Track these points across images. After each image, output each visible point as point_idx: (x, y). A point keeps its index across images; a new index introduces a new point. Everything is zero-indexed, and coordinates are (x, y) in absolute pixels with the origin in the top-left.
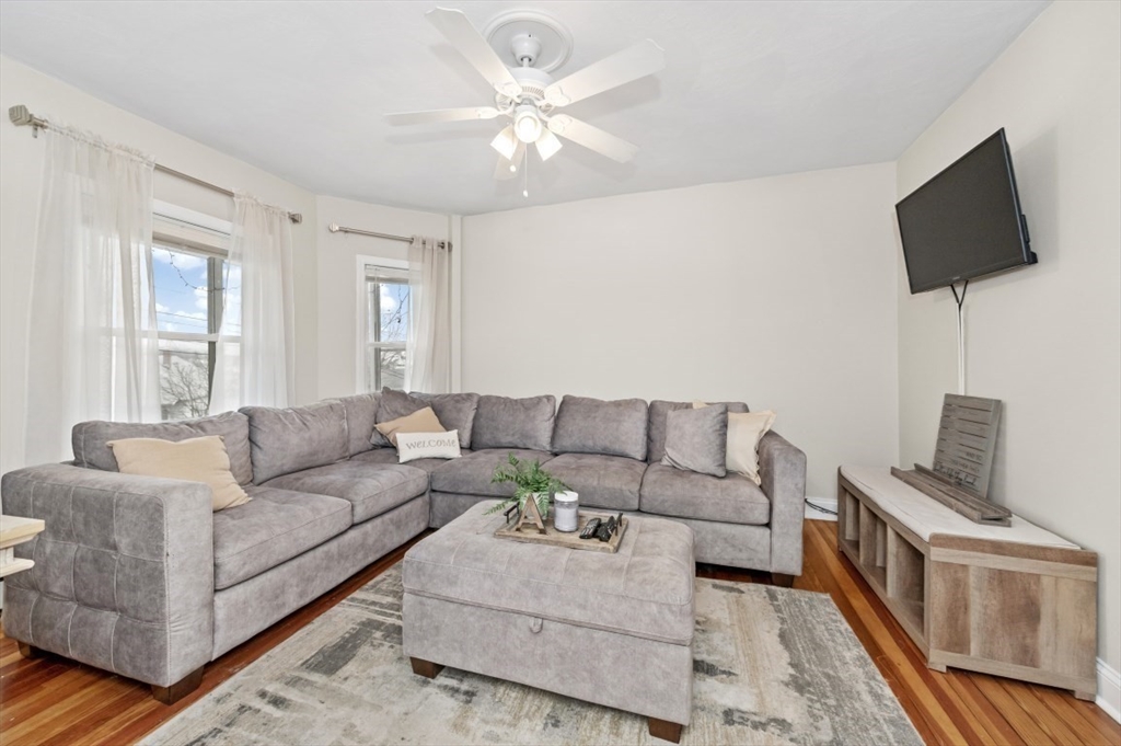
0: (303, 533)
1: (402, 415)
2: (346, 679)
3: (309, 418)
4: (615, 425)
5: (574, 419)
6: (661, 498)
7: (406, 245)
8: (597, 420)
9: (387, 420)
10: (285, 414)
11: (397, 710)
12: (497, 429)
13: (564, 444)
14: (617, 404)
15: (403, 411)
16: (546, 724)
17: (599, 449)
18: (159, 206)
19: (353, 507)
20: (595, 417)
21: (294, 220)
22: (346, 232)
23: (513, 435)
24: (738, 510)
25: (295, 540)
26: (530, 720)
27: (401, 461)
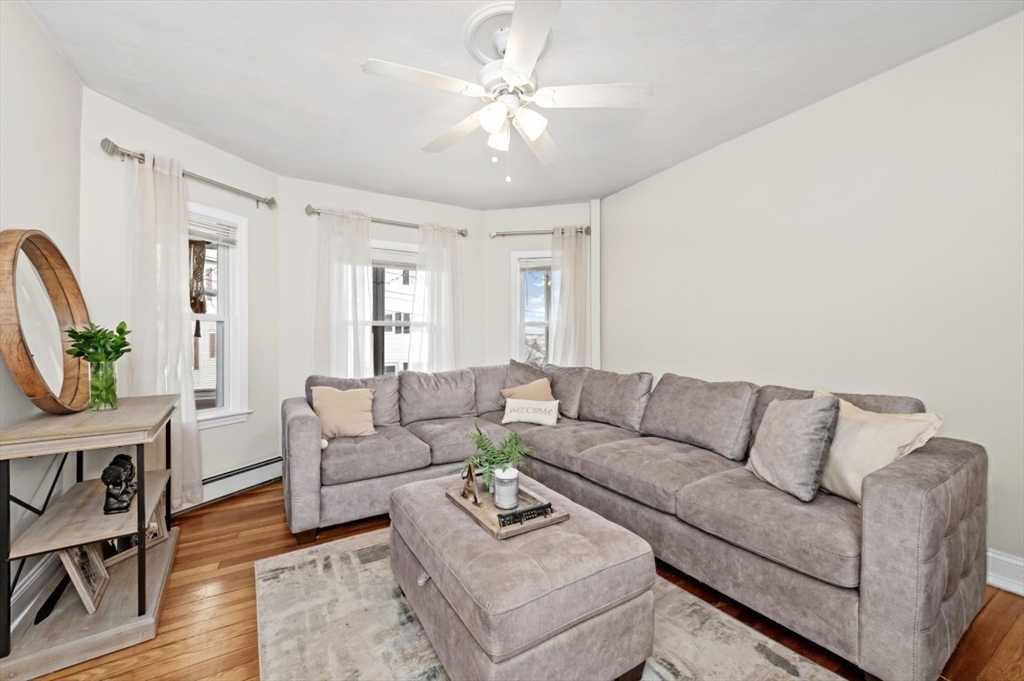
0: (384, 461)
1: (522, 384)
2: (366, 570)
3: (442, 381)
4: (702, 411)
5: (661, 400)
6: (696, 507)
7: (551, 236)
8: (684, 403)
9: (510, 387)
10: (426, 377)
11: (366, 603)
12: (592, 403)
13: (649, 426)
14: (713, 387)
15: (523, 380)
16: (425, 673)
17: (681, 437)
18: (375, 243)
19: (431, 450)
20: (682, 400)
21: (463, 234)
22: (504, 235)
23: (604, 410)
24: (801, 553)
25: (377, 465)
26: (419, 662)
27: (503, 422)
